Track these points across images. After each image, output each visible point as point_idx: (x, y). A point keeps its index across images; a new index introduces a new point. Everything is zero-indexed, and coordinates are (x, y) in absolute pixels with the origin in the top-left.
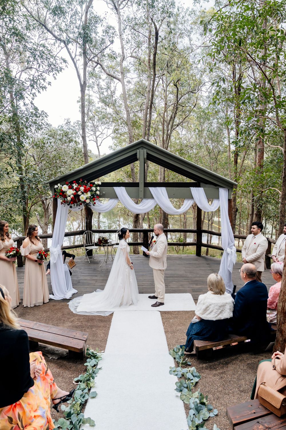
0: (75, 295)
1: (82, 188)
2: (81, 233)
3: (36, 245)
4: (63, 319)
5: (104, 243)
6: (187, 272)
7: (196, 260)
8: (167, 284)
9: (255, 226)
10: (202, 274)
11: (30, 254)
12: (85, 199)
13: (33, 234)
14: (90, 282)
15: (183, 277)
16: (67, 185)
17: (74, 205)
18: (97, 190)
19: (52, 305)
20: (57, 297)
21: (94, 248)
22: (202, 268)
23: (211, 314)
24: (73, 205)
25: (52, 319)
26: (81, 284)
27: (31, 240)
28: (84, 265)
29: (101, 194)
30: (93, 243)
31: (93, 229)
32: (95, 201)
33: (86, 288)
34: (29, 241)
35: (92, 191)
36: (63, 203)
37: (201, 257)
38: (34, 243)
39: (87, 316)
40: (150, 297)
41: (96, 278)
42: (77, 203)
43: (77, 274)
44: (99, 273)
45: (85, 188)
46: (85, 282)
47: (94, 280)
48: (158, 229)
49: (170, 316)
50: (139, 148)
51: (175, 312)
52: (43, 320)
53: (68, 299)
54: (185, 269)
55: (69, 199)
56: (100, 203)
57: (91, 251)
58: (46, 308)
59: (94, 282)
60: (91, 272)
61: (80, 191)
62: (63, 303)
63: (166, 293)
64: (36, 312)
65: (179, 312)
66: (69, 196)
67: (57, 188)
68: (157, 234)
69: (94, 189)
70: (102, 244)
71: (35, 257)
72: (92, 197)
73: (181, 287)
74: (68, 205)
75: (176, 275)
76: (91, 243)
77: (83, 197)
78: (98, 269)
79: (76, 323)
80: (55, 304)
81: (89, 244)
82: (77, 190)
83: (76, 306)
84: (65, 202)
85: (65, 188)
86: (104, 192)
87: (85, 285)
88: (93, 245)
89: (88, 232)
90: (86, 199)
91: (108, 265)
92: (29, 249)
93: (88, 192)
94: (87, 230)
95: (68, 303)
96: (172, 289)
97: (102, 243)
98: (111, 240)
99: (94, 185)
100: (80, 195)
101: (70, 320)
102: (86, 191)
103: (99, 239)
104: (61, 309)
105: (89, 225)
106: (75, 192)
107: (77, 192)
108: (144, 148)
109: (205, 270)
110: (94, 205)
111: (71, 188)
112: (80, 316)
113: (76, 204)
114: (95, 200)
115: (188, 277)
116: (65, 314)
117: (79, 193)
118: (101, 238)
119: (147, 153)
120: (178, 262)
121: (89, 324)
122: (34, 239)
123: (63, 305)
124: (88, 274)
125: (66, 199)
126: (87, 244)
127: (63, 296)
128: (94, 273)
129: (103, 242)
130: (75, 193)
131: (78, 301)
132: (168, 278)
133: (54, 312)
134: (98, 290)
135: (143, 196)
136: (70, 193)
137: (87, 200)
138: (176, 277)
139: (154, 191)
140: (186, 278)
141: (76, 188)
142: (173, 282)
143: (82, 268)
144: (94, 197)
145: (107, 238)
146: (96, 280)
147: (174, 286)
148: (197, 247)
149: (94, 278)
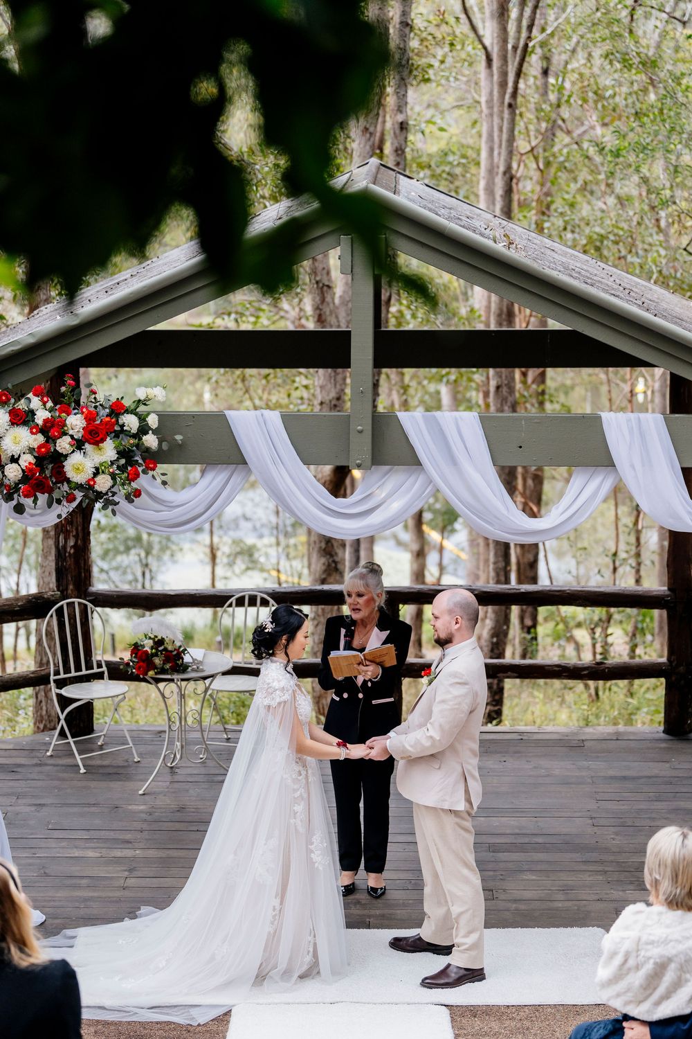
1: (75, 423)
2: (31, 609)
5: (163, 671)
6: (602, 822)
8: (491, 885)
12: (91, 471)
14: (101, 872)
16: (5, 404)
17: (35, 502)
18: (144, 429)
21: (100, 692)
24: (28, 502)
26: (58, 881)
28: (57, 783)
29: (165, 446)
30: (100, 666)
31: (93, 589)
32: (136, 483)
33: (86, 900)
35: (121, 432)
37: (689, 739)
39: (106, 1024)
40: (397, 944)
41: (128, 853)
42: (50, 491)
44: (137, 826)
45: (89, 418)
46: (75, 870)
47: (117, 861)
48: (450, 612)
49: (493, 1024)
51: (520, 1008)
54: (592, 805)
55: (12, 471)
57: (88, 708)
59: (118, 872)
60: (97, 822)
61: (65, 434)
63: (488, 925)
65: (537, 1008)
66: (14, 460)
68: (443, 635)
69: (131, 422)
70: (151, 673)
72: (122, 461)
74: (8, 498)
75: (540, 840)
76: (89, 667)
77: (79, 466)
78: (133, 808)
81: (78, 668)
82: (52, 430)
86: (179, 437)
88: (100, 676)
89: (71, 605)
90: (96, 474)
93: (103, 440)
94: (64, 592)
96: (514, 906)
97: (154, 667)
100: (66, 456)
102: (94, 436)
103: (137, 651)
105: (74, 565)
106: (40, 438)
107: (50, 440)
110: (131, 501)
111: (21, 419)
113: (43, 498)
114: (137, 476)
115: (606, 850)
117: (63, 444)
118: (148, 645)
120: (560, 767)
124: (85, 835)
126: (67, 670)
128: (115, 825)
129: (157, 661)
130: (40, 447)
132: (501, 857)
134: (144, 909)
135: (368, 454)
136: (18, 443)
137: (99, 479)
138: (544, 848)
139: (425, 432)
140: (594, 856)
141: (46, 421)
142: (522, 871)
143: (48, 801)
144: (130, 461)
145: (178, 644)
146: (132, 866)
147: (528, 895)
148: (669, 688)
149: (118, 853)
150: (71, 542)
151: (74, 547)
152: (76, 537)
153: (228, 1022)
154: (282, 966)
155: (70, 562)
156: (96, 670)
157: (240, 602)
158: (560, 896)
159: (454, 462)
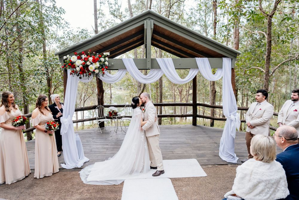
0: (87, 164)
1: (91, 59)
2: (94, 108)
3: (45, 115)
4: (72, 190)
5: (114, 116)
6: (188, 139)
7: (194, 129)
9: (260, 94)
10: (202, 140)
11: (39, 124)
13: (43, 105)
14: (102, 150)
15: (185, 144)
16: (76, 55)
17: (84, 76)
18: (105, 61)
19: (63, 174)
20: (69, 166)
21: (105, 120)
22: (200, 136)
23: (261, 195)
24: (82, 75)
25: (60, 191)
26: (93, 152)
27: (40, 111)
28: (97, 135)
29: (110, 65)
31: (104, 104)
32: (104, 71)
33: (98, 156)
34: (39, 112)
35: (101, 61)
36: (72, 73)
37: (196, 126)
38: (43, 114)
39: (97, 186)
41: (107, 147)
42: (86, 73)
43: (90, 143)
44: (109, 142)
45: (94, 58)
46: (97, 150)
47: (105, 148)
49: (181, 183)
50: (146, 19)
51: (185, 178)
52: (51, 192)
53: (79, 168)
54: (185, 136)
55: (78, 69)
56: (108, 74)
57: (103, 123)
58: (56, 178)
59: (105, 150)
60: (103, 141)
61: (89, 61)
62: (74, 173)
64: (46, 183)
65: (189, 178)
66: (78, 66)
67: (66, 59)
69: (102, 59)
70: (112, 116)
71: (44, 127)
72: (101, 67)
73: (186, 153)
74: (78, 75)
75: (178, 142)
76: (103, 116)
77: (92, 68)
78: (109, 139)
79: (85, 194)
80: (66, 173)
81: (101, 117)
82: (86, 60)
83: (87, 175)
84: (74, 72)
85: (74, 58)
86: (112, 64)
87: (97, 153)
89: (100, 107)
90: (95, 69)
91: (118, 135)
92: (38, 119)
93: (96, 62)
94: (99, 105)
95: (79, 172)
96: (177, 155)
97: (112, 115)
98: (120, 113)
99: (103, 56)
100: (89, 66)
101: (78, 191)
102: (94, 61)
103: (110, 112)
104: (71, 178)
105: (101, 101)
106: (83, 62)
107: (86, 62)
108: (151, 19)
109: (203, 137)
110: (103, 76)
111: (80, 58)
112: (90, 186)
115: (190, 144)
116: (75, 185)
117: (88, 63)
119: (154, 24)
121: (99, 196)
122: (43, 109)
123: (74, 175)
124: (100, 143)
125: (75, 69)
126: (99, 117)
127: (74, 165)
128: (106, 142)
129: (113, 114)
131: (89, 170)
132: (172, 145)
133: (63, 183)
135: (150, 66)
136: (79, 63)
138: (179, 144)
139: (161, 61)
140: (188, 145)
141: (84, 58)
142: (177, 148)
143: (95, 138)
144: (102, 67)
145: (116, 111)
146: (107, 149)
147: (179, 152)
148: (193, 118)
149: (105, 147)
150: (100, 97)
151: (101, 98)
152: (101, 96)
153: (123, 184)
154: (135, 170)
155: (100, 100)
156: (104, 117)
157: (127, 106)
158: (185, 153)
159: (167, 68)
